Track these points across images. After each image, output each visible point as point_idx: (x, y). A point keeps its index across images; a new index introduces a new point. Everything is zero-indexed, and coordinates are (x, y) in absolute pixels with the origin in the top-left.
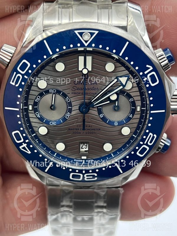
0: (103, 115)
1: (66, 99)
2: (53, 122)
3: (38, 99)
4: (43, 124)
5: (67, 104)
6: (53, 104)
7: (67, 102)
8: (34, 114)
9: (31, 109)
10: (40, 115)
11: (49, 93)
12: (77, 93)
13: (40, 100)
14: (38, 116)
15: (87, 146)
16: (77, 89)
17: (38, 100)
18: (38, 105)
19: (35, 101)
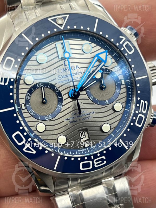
0: (93, 98)
1: (55, 90)
2: (48, 117)
3: (28, 96)
4: (39, 121)
5: (57, 95)
6: (44, 98)
7: (56, 93)
8: (28, 113)
9: (24, 108)
10: (34, 113)
11: (37, 88)
12: (64, 81)
13: (30, 97)
14: (32, 115)
15: (85, 135)
16: (63, 77)
17: (28, 98)
18: (29, 103)
19: (26, 100)
